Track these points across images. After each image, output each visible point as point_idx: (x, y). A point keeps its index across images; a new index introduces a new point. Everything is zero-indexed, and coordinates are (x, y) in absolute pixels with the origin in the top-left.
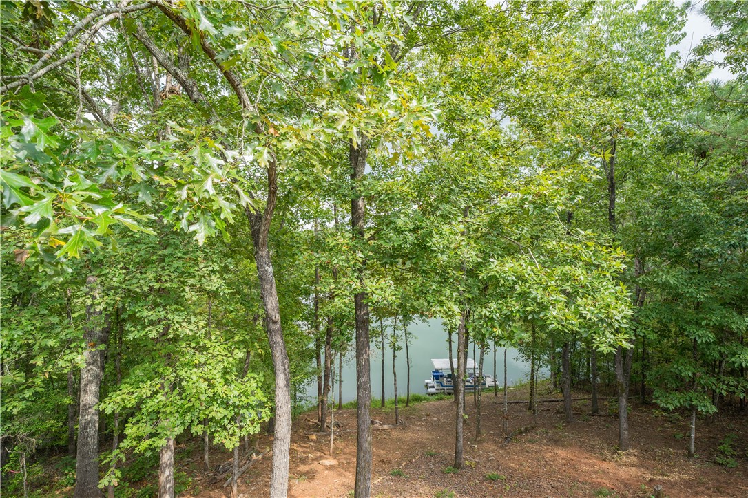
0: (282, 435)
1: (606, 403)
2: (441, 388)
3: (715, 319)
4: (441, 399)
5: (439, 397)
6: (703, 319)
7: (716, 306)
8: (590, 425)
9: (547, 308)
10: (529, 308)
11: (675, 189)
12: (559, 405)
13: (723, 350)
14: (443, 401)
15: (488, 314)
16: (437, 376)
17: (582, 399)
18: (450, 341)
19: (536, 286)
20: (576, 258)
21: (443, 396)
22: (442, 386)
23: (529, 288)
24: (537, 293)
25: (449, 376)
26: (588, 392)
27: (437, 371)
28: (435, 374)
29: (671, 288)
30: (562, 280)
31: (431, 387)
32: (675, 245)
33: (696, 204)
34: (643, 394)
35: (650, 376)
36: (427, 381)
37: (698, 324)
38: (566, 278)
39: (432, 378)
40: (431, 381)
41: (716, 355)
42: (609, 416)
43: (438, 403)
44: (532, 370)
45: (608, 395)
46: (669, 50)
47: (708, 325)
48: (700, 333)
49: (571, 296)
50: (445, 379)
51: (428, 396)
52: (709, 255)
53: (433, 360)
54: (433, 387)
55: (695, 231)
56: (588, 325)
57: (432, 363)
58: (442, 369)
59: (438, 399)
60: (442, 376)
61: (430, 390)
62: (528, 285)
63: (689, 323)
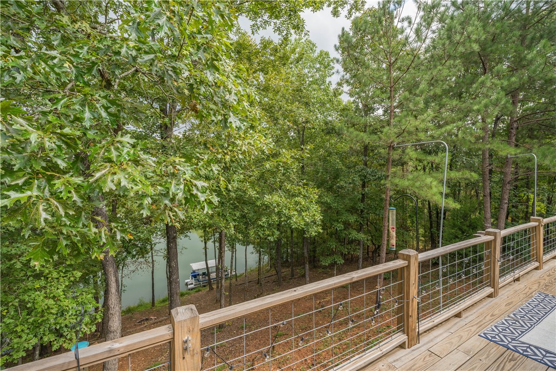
0: (115, 328)
1: (298, 271)
2: (198, 283)
3: (344, 218)
4: (199, 291)
5: (197, 290)
6: (339, 219)
7: (344, 212)
8: (291, 284)
9: (291, 218)
10: (282, 219)
11: (330, 154)
12: (273, 278)
13: (346, 233)
14: (200, 292)
15: (262, 224)
16: (195, 275)
17: (286, 271)
18: (206, 248)
19: (284, 208)
20: (300, 193)
21: (201, 288)
22: (199, 282)
23: (281, 209)
24: (286, 212)
25: (204, 274)
26: (288, 267)
27: (194, 272)
28: (193, 274)
29: (328, 204)
30: (295, 204)
31: (190, 285)
32: (330, 182)
33: (338, 162)
34: (314, 263)
35: (318, 250)
36: (186, 281)
37: (338, 221)
38: (297, 203)
39: (190, 278)
40: (189, 280)
41: (344, 235)
42: (299, 277)
43: (196, 294)
44: (260, 259)
45: (298, 266)
46: (328, 80)
47: (341, 221)
48: (339, 225)
49: (300, 212)
50: (201, 277)
51: (189, 291)
52: (342, 187)
53: (191, 264)
54: (192, 284)
55: (336, 176)
56: (307, 224)
57: (191, 267)
58: (198, 270)
59: (197, 292)
60: (198, 275)
61: (190, 287)
62: (280, 208)
63: (334, 221)
